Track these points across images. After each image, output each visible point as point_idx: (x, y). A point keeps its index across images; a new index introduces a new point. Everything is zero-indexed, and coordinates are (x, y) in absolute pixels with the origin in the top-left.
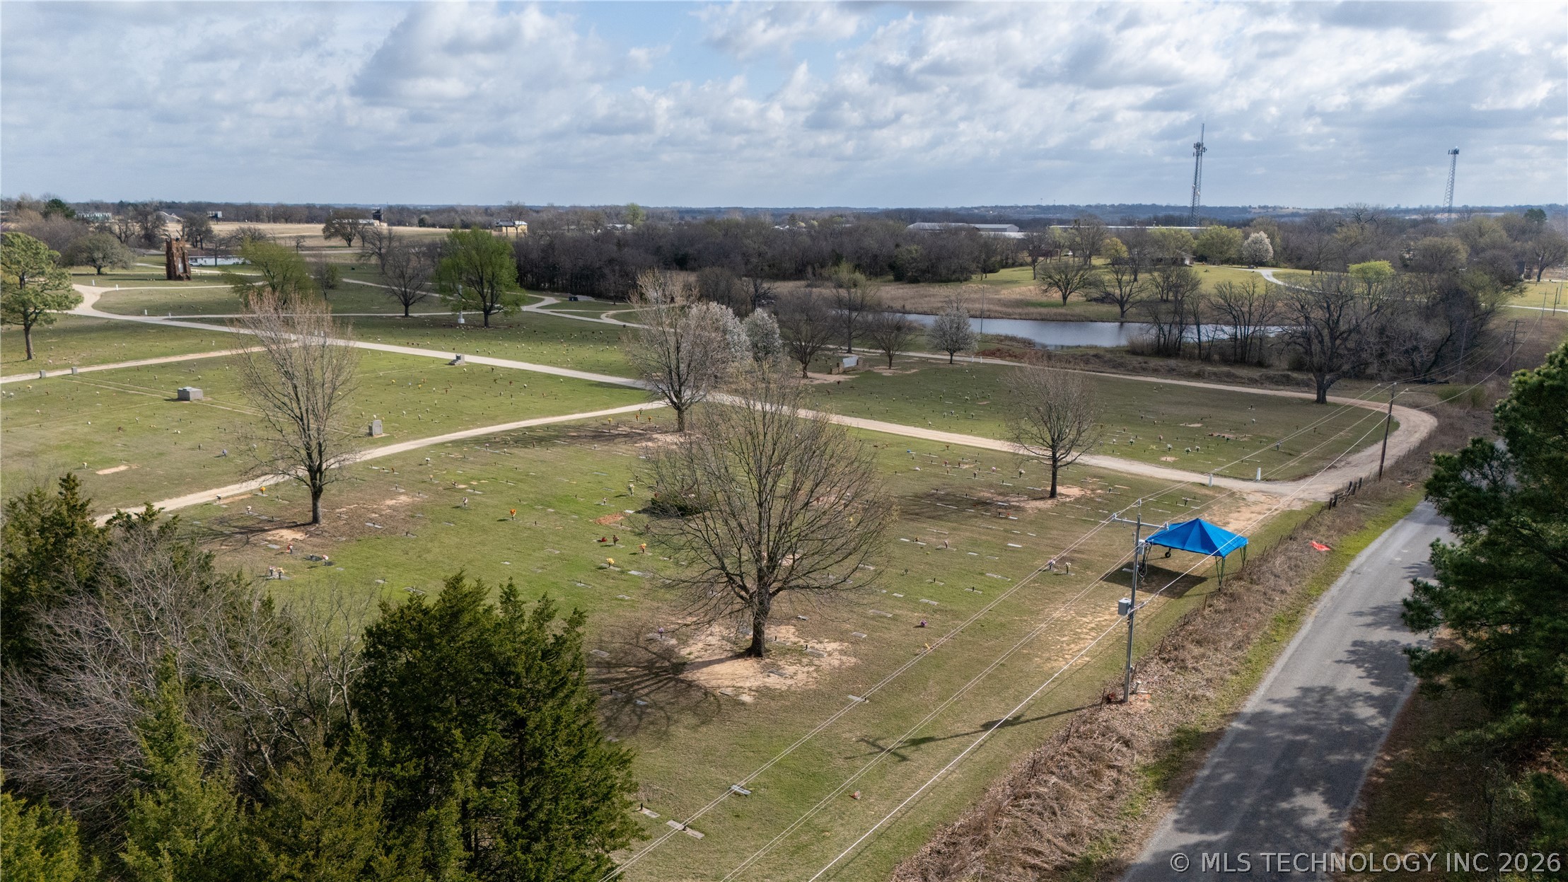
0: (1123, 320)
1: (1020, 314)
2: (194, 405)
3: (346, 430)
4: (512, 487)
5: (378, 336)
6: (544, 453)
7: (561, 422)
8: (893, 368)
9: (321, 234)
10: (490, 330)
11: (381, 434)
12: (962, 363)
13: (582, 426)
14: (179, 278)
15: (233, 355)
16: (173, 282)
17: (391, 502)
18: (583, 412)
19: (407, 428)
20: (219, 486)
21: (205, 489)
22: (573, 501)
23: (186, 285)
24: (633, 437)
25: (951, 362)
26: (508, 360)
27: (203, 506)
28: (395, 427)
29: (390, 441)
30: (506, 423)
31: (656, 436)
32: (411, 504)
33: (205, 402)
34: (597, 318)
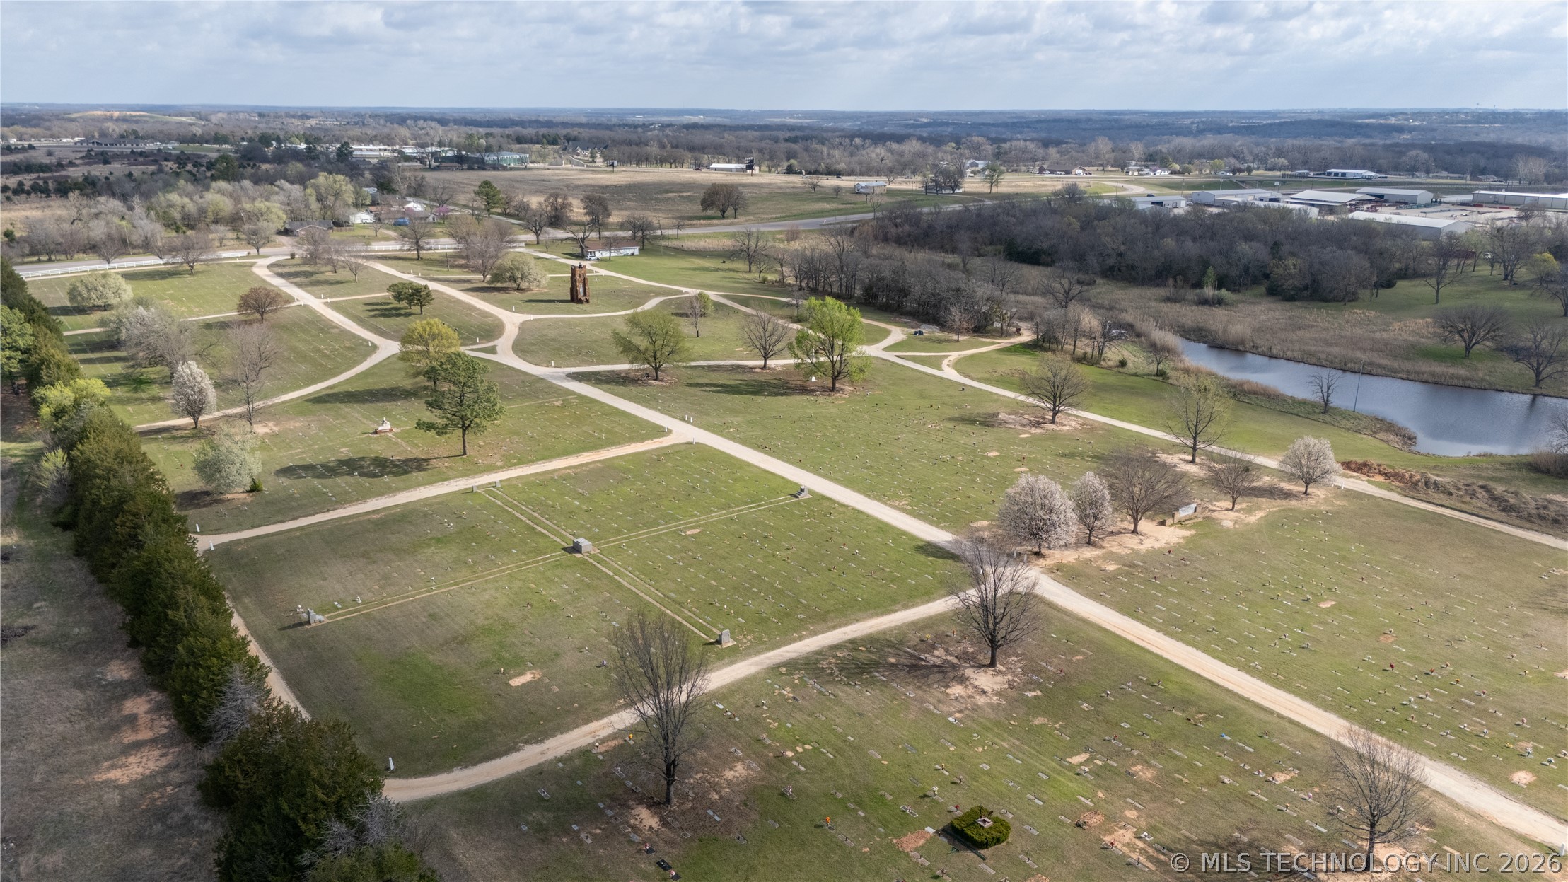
0: (1537, 391)
1: (1408, 372)
2: (584, 562)
3: (701, 628)
4: (831, 763)
5: (738, 419)
6: (864, 697)
7: (884, 633)
8: (1237, 507)
9: (700, 207)
10: (837, 399)
11: (728, 642)
12: (1318, 492)
13: (901, 642)
14: (580, 302)
15: (617, 457)
16: (574, 306)
17: (729, 774)
18: (905, 607)
19: (750, 632)
20: (598, 718)
21: (588, 721)
22: (882, 800)
23: (586, 312)
24: (947, 673)
25: (1305, 493)
26: (847, 486)
27: (585, 753)
28: (741, 627)
29: (735, 654)
30: (834, 627)
31: (969, 672)
32: (746, 781)
33: (593, 557)
34: (939, 368)
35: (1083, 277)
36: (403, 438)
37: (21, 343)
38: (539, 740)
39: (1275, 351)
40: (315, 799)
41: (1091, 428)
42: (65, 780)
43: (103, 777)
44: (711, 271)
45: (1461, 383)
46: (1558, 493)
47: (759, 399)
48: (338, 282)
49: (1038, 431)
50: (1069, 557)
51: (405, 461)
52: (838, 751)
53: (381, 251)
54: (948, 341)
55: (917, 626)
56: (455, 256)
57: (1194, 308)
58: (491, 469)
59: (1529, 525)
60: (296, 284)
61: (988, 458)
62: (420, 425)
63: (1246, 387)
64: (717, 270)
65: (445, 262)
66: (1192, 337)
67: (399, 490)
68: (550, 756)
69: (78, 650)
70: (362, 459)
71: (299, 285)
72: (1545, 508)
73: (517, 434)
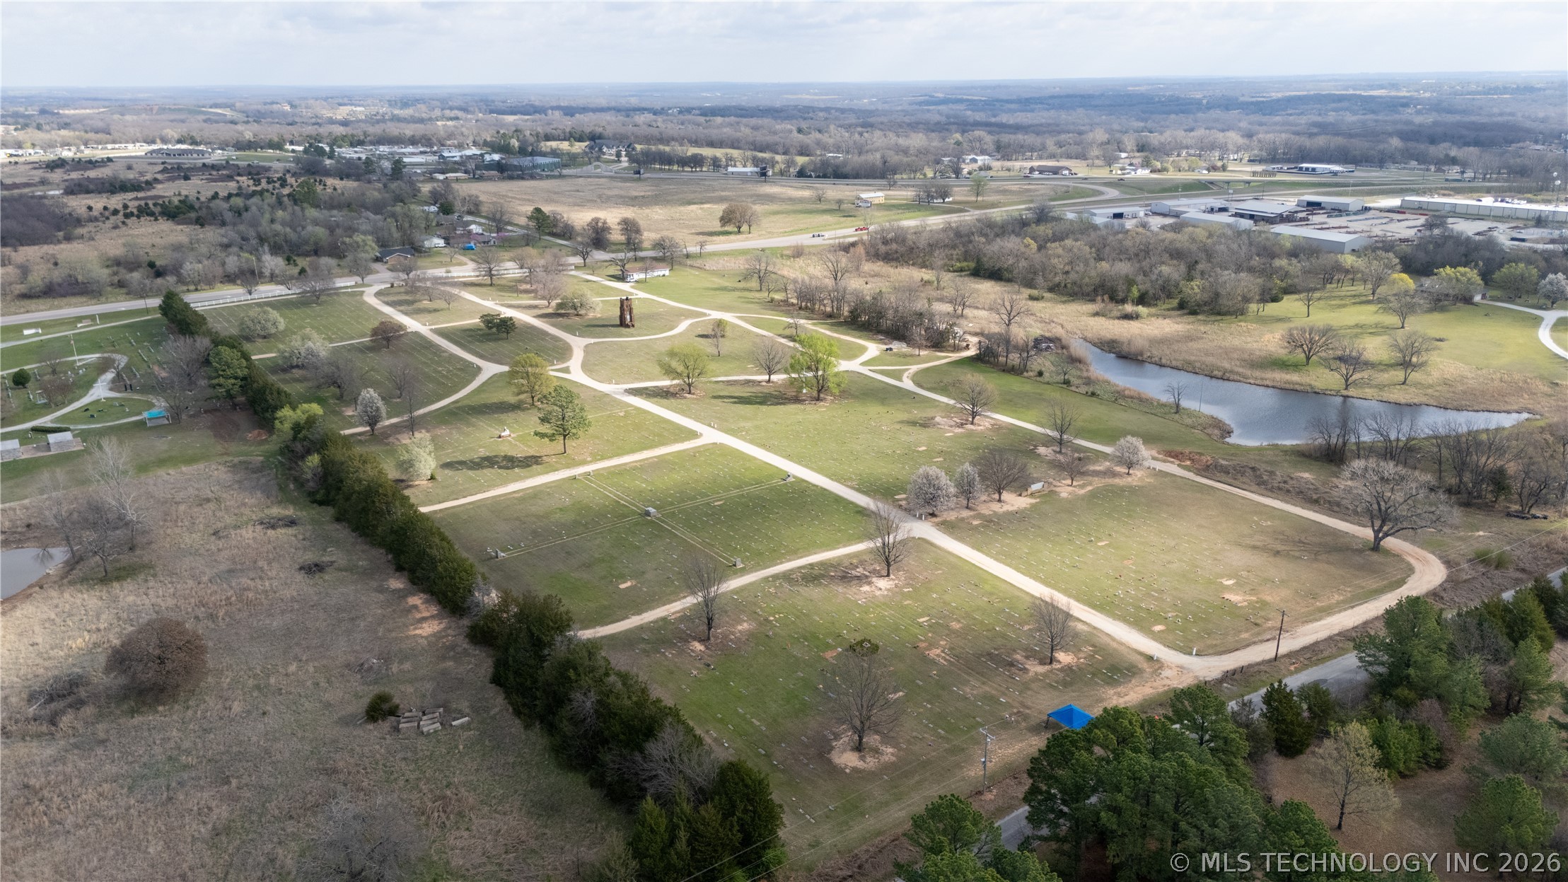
0: (1345, 393)
2: (652, 522)
3: (724, 558)
4: (793, 622)
5: (748, 425)
6: (814, 592)
7: (830, 560)
8: (1075, 483)
9: (719, 224)
10: (820, 407)
11: (740, 565)
12: (1138, 473)
13: (839, 565)
14: (627, 326)
15: (667, 454)
16: (624, 330)
17: (740, 628)
18: (845, 546)
19: (753, 560)
20: (669, 603)
21: (664, 605)
22: (818, 638)
23: (632, 336)
24: (862, 579)
25: (1128, 474)
26: (819, 473)
27: (664, 619)
28: (747, 557)
29: (743, 571)
30: (801, 557)
31: (874, 580)
32: (749, 630)
33: (658, 519)
34: (900, 379)
35: (1035, 292)
36: (520, 441)
37: (240, 374)
38: (639, 613)
39: (1164, 361)
40: (548, 626)
41: (997, 427)
42: (394, 634)
43: (413, 633)
44: (730, 290)
45: (1291, 387)
46: (1305, 471)
47: (764, 408)
48: (436, 310)
49: (960, 430)
50: (952, 516)
51: (526, 458)
52: (798, 617)
53: (459, 277)
54: (912, 356)
55: (849, 556)
56: (520, 281)
57: (1116, 321)
58: (584, 463)
59: (1270, 494)
60: (402, 312)
61: (918, 451)
62: (536, 434)
63: (1126, 392)
64: (734, 290)
65: (512, 288)
66: (1106, 348)
67: (527, 478)
68: (646, 620)
69: (367, 574)
70: (496, 456)
71: (406, 313)
72: (1285, 482)
73: (597, 438)
